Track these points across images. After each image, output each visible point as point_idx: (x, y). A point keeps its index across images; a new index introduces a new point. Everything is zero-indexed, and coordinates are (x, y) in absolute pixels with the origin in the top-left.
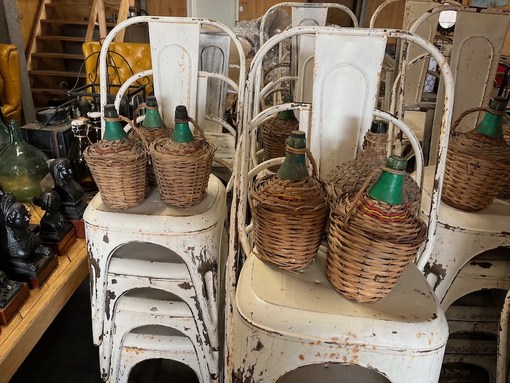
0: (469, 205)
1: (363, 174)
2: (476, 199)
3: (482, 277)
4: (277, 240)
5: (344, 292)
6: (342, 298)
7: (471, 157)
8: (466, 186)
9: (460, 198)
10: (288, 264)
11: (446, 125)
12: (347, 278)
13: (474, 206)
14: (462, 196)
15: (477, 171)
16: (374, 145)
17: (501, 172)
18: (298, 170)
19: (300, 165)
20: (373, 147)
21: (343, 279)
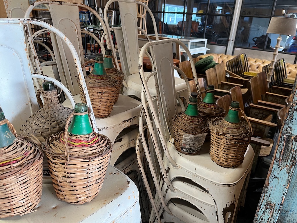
0: (105, 114)
1: (52, 120)
2: (107, 110)
3: (121, 147)
4: (12, 197)
5: (79, 202)
6: (78, 206)
7: (98, 89)
8: (100, 105)
9: (99, 112)
10: (27, 209)
11: (81, 74)
12: (79, 193)
13: (107, 114)
14: (99, 111)
15: (103, 96)
16: (51, 99)
17: (113, 92)
18: (6, 137)
19: (7, 133)
20: (50, 101)
21: (75, 195)
